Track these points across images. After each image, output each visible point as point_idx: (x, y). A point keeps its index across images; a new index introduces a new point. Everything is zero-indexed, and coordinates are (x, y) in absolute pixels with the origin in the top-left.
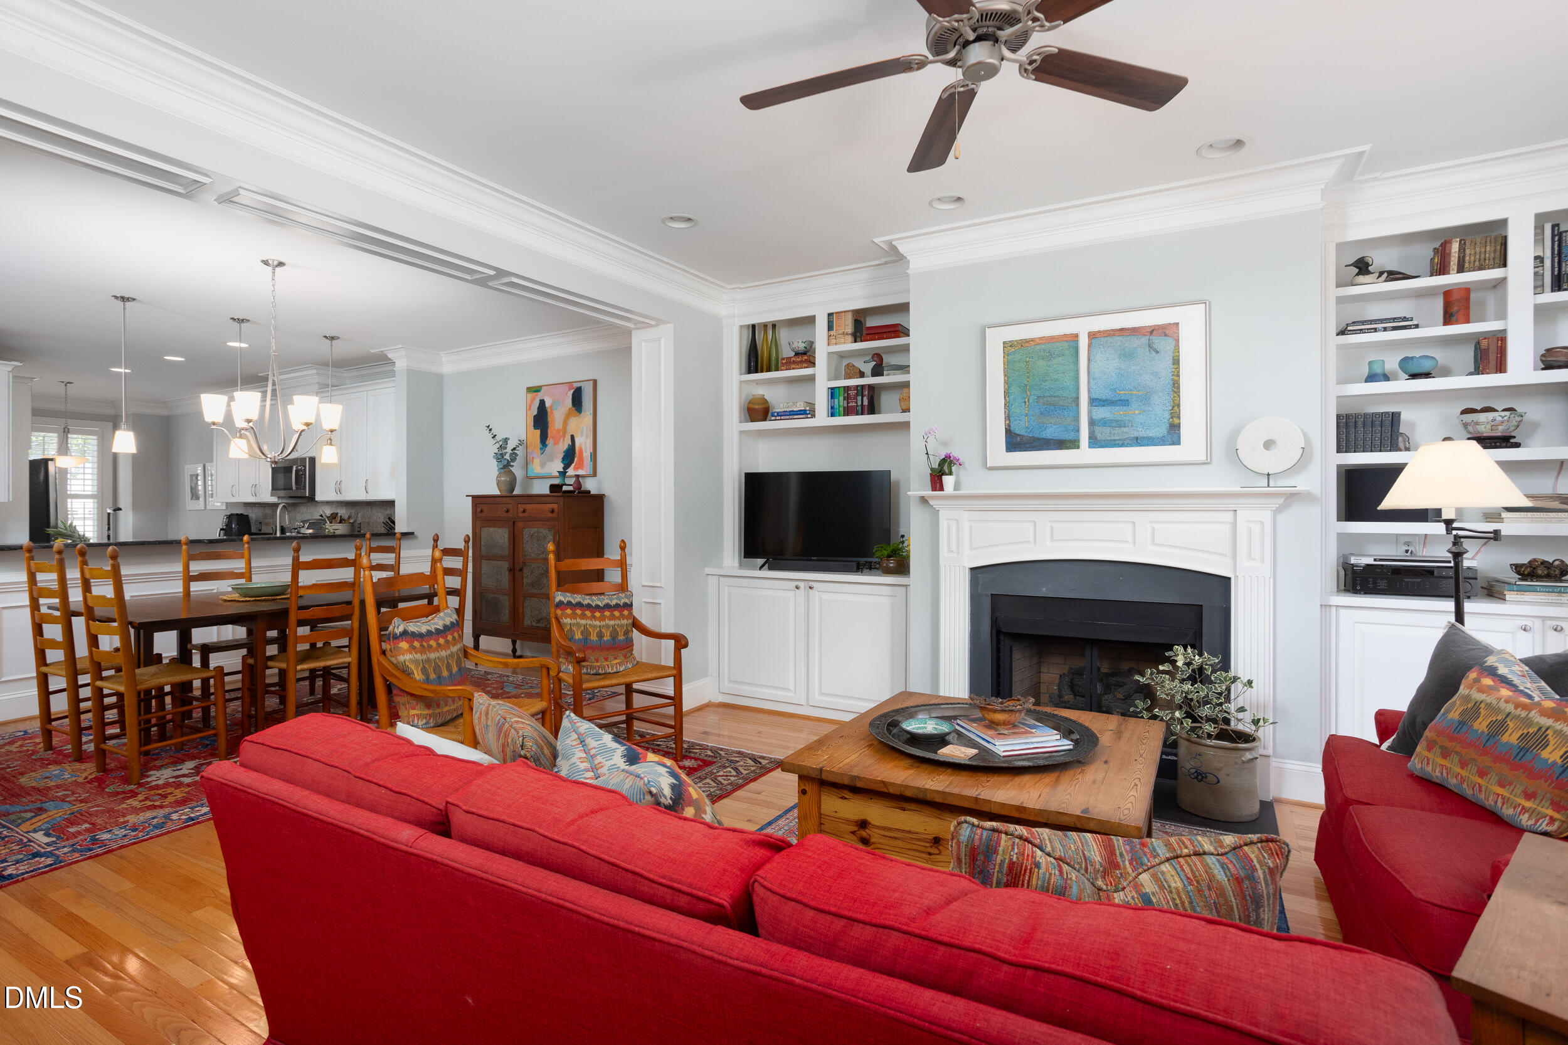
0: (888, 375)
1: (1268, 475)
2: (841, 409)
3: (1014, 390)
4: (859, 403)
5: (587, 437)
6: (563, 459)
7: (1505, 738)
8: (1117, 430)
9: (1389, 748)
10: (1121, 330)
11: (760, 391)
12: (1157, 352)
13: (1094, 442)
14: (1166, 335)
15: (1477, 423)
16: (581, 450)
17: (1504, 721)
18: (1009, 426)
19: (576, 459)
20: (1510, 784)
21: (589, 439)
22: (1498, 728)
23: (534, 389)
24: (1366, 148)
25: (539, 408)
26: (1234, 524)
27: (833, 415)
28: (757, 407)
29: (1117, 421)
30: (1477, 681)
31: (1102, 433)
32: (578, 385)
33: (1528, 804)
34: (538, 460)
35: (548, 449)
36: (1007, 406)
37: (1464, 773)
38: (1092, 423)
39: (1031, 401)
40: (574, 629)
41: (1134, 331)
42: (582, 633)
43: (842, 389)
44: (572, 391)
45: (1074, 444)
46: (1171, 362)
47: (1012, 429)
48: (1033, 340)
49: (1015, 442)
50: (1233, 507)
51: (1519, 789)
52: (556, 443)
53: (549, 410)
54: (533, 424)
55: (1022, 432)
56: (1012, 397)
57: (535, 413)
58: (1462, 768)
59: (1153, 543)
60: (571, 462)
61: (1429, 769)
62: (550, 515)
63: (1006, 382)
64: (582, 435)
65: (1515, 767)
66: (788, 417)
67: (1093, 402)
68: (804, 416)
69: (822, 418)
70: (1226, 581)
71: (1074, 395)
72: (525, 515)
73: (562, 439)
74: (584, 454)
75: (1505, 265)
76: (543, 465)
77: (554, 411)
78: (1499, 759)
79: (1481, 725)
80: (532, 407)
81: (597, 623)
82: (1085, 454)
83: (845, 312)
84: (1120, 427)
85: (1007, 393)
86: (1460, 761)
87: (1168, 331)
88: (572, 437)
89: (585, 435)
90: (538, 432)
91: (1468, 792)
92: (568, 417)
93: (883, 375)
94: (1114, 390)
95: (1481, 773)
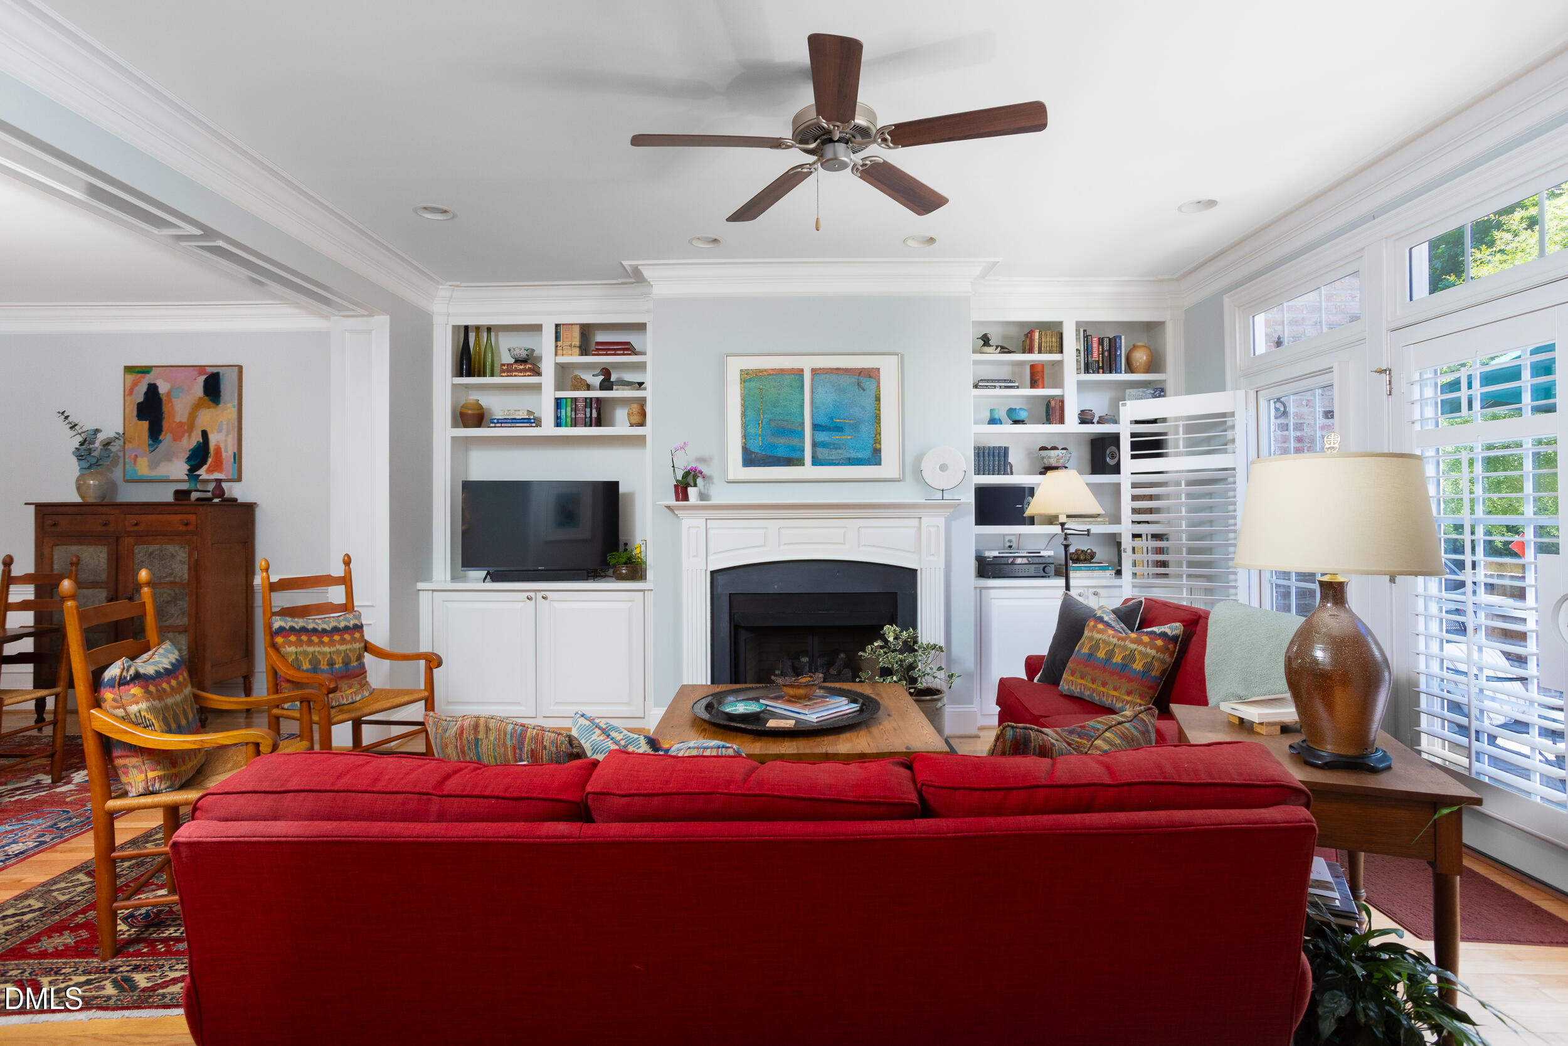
0: (617, 390)
1: (943, 490)
2: (569, 420)
3: (749, 413)
4: (588, 415)
5: (228, 433)
6: (189, 459)
7: (1114, 660)
8: (834, 452)
9: (1038, 680)
10: (837, 369)
11: (473, 396)
12: (864, 390)
13: (816, 461)
14: (870, 377)
15: (1049, 457)
16: (218, 450)
17: (1113, 649)
18: (745, 444)
19: (210, 460)
20: (1120, 688)
21: (231, 436)
22: (1111, 654)
23: (139, 370)
24: (1000, 259)
25: (146, 394)
26: (920, 528)
27: (558, 424)
28: (470, 412)
29: (834, 444)
30: (1095, 627)
31: (823, 453)
32: (215, 370)
33: (1129, 698)
34: (146, 459)
35: (162, 447)
36: (744, 426)
37: (1094, 686)
38: (815, 445)
39: (764, 423)
40: (301, 658)
41: (847, 371)
42: (310, 662)
43: (569, 401)
44: (204, 377)
45: (799, 462)
46: (874, 399)
47: (748, 447)
48: (766, 370)
49: (750, 459)
50: (918, 515)
51: (1124, 691)
52: (177, 438)
53: (164, 398)
54: (135, 413)
55: (757, 450)
56: (747, 419)
57: (141, 399)
58: (1093, 683)
59: (861, 544)
60: (203, 462)
61: (1073, 688)
62: (182, 528)
63: (743, 406)
64: (220, 431)
65: (1121, 677)
66: (509, 425)
67: (816, 427)
68: (528, 425)
69: (548, 428)
70: (915, 571)
71: (800, 420)
72: (135, 528)
73: (187, 435)
74: (224, 455)
75: (1061, 352)
76: (153, 465)
77: (174, 400)
78: (1112, 674)
79: (1101, 654)
80: (135, 391)
81: (327, 649)
82: (808, 470)
83: (572, 324)
84: (836, 449)
85: (744, 415)
86: (1092, 679)
87: (872, 374)
88: (205, 434)
89: (224, 430)
90: (145, 424)
91: (1096, 698)
92: (197, 407)
93: (612, 390)
94: (832, 418)
95: (1104, 684)
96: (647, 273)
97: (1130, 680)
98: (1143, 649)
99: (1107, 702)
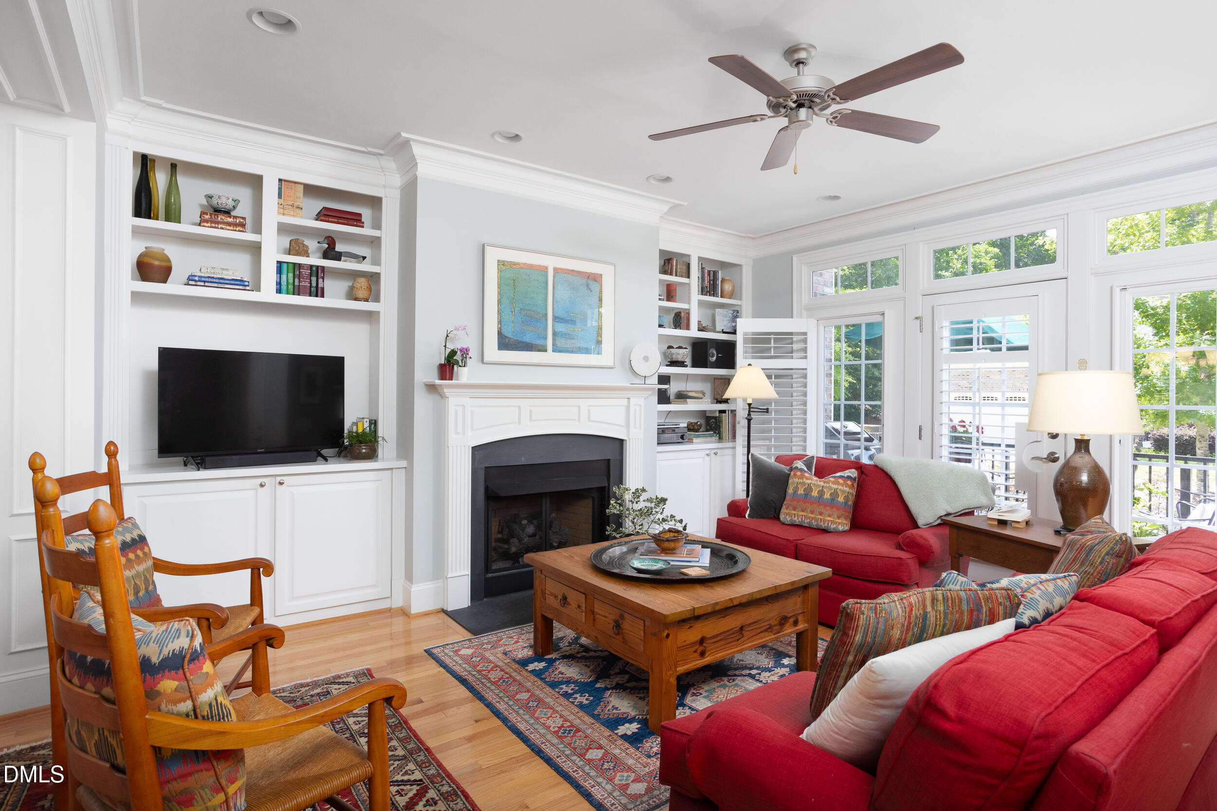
0: (345, 261)
1: (645, 377)
2: (291, 287)
3: (504, 300)
4: (314, 284)
7: (825, 497)
8: (569, 341)
9: (748, 516)
10: (573, 271)
11: (158, 245)
12: (591, 291)
13: (556, 349)
14: (595, 281)
18: (501, 329)
20: (832, 515)
22: (822, 493)
24: (685, 204)
26: (628, 407)
28: (151, 265)
29: (569, 335)
31: (561, 343)
33: (839, 521)
36: (500, 312)
37: (813, 516)
38: (555, 334)
39: (516, 312)
41: (580, 273)
43: (292, 266)
45: (543, 349)
46: (598, 299)
47: (502, 332)
48: (518, 264)
49: (505, 344)
50: (629, 396)
51: (836, 517)
55: (509, 335)
56: (503, 306)
58: (812, 514)
59: (589, 420)
61: (796, 519)
63: (499, 293)
65: (832, 507)
66: (214, 285)
67: (556, 318)
68: (244, 288)
69: (271, 294)
70: (621, 442)
71: (544, 312)
75: (689, 277)
78: (826, 506)
79: (815, 493)
82: (549, 357)
84: (570, 339)
85: (499, 302)
86: (811, 511)
87: (596, 278)
91: (814, 524)
94: (567, 312)
95: (821, 514)
96: (417, 150)
97: (838, 509)
98: (842, 488)
99: (823, 525)
